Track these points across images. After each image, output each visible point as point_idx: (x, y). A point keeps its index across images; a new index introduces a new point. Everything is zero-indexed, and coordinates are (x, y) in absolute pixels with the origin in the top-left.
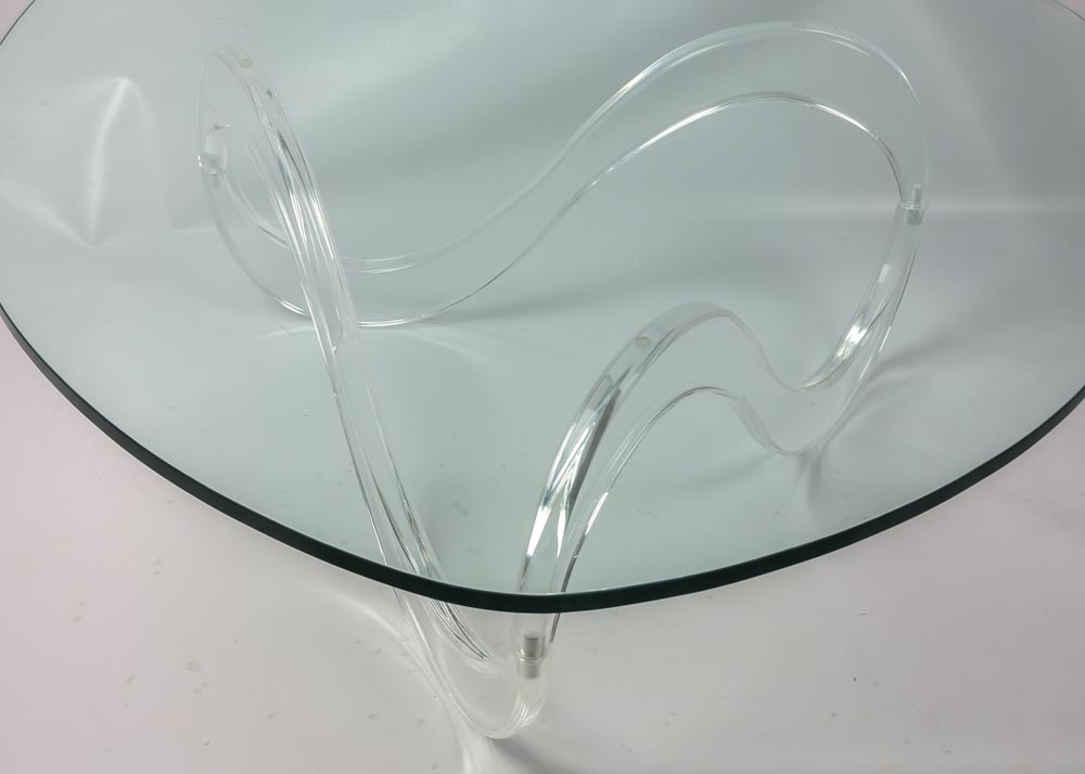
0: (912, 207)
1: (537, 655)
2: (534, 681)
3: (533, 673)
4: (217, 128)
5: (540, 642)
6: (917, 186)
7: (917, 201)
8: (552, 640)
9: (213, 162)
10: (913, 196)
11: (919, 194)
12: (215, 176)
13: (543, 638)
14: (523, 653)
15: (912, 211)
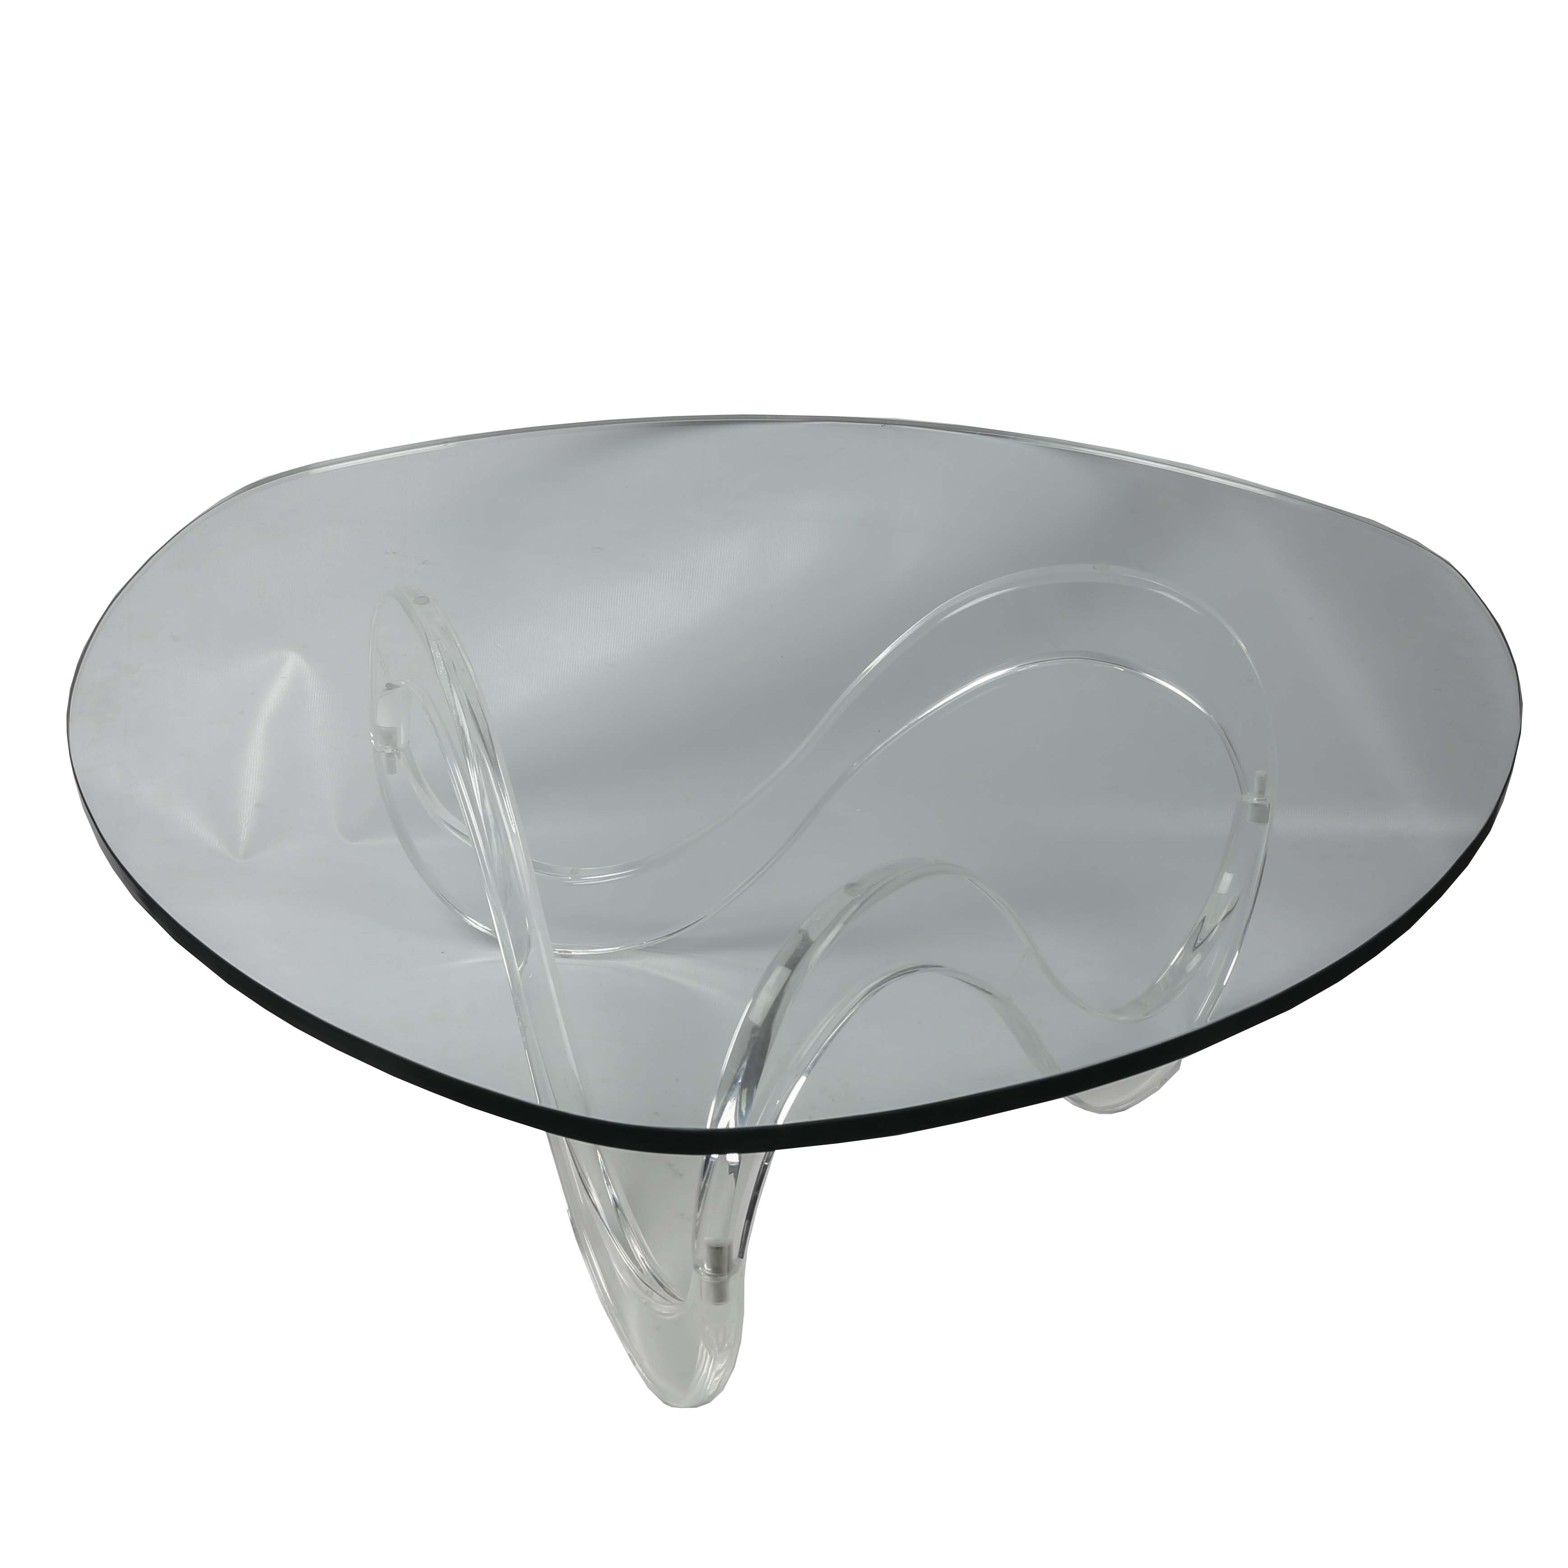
0: (1255, 800)
1: (725, 1268)
2: (721, 1307)
3: (720, 1295)
4: (390, 687)
5: (725, 1252)
6: (1260, 773)
7: (1262, 792)
8: (741, 1257)
9: (389, 736)
10: (1256, 787)
11: (1263, 782)
12: (390, 755)
13: (730, 1247)
14: (707, 1268)
15: (1256, 805)
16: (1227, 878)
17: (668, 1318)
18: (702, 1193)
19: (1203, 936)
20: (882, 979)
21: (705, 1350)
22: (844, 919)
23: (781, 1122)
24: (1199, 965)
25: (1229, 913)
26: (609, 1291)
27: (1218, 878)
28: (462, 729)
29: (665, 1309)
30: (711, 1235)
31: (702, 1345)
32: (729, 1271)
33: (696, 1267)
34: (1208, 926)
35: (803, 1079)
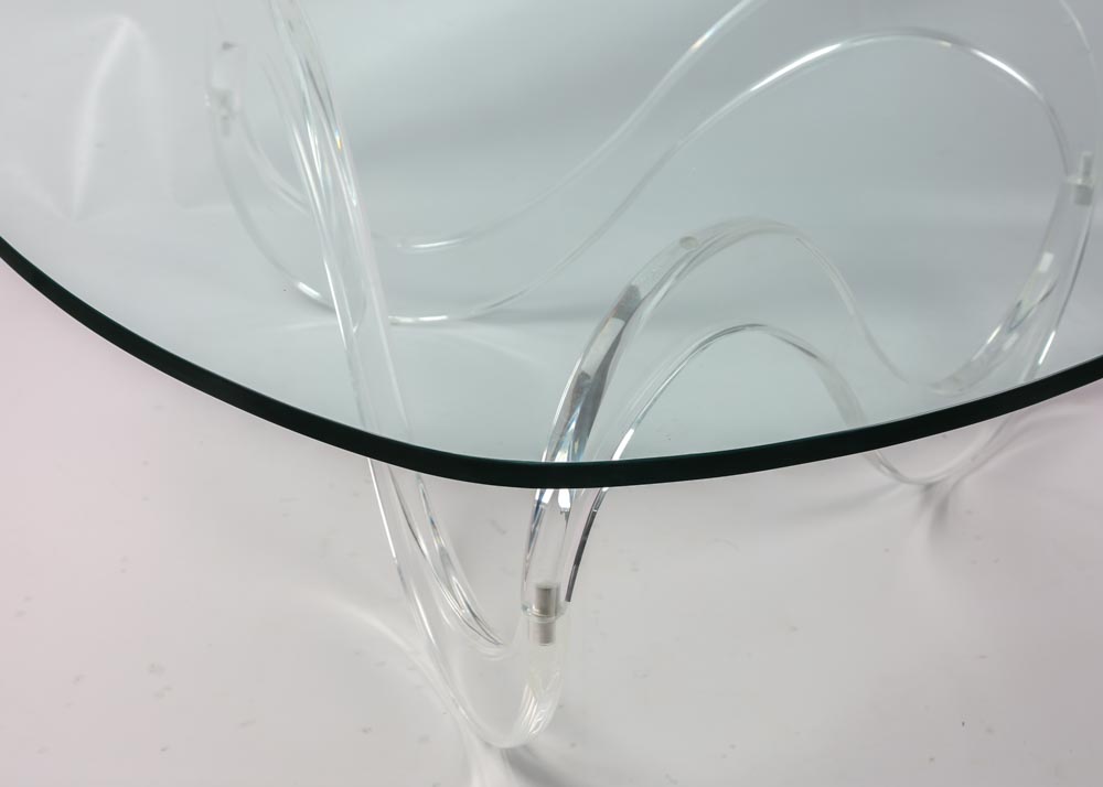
0: (1079, 181)
1: (552, 609)
2: (549, 647)
3: (546, 636)
4: (227, 46)
5: (554, 593)
6: (1087, 153)
7: (1087, 173)
8: (568, 598)
10: (1081, 167)
11: (1088, 164)
12: (225, 118)
13: (558, 589)
14: (535, 609)
15: (1080, 187)
16: (1047, 259)
17: (493, 659)
18: (532, 535)
19: (1019, 318)
20: (710, 335)
21: (531, 692)
22: (676, 273)
23: (616, 458)
24: (1014, 345)
25: (1047, 295)
26: (435, 638)
27: (1038, 260)
28: (303, 94)
29: (492, 650)
30: (540, 577)
31: (527, 688)
32: (556, 612)
33: (525, 608)
34: (1023, 311)
35: (631, 432)
